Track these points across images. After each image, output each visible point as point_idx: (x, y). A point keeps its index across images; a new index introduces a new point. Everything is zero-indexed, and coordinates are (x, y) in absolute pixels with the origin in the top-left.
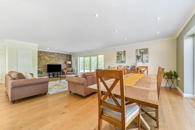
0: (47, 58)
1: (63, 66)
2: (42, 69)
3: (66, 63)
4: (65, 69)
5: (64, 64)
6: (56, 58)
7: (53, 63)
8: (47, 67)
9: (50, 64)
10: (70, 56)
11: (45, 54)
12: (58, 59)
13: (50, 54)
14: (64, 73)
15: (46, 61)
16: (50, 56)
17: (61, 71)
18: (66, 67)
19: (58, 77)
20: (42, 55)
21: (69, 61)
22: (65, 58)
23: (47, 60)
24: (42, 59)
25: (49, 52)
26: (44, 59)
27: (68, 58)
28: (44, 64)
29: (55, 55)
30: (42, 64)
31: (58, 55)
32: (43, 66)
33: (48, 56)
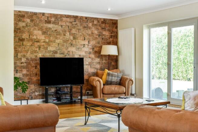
0: (38, 34)
1: (90, 64)
2: (25, 72)
3: (98, 53)
4: (96, 74)
5: (93, 56)
7: (56, 52)
8: (39, 67)
9: (48, 55)
10: (114, 24)
11: (32, 21)
12: (72, 38)
14: (92, 91)
15: (37, 44)
16: (46, 29)
17: (83, 83)
18: (98, 66)
19: (72, 102)
20: (24, 24)
21: (109, 43)
22: (96, 32)
23: (38, 41)
24: (23, 40)
25: (43, 14)
26: (30, 40)
28: (29, 55)
29: (64, 24)
30: (24, 56)
31: (71, 22)
32: (28, 63)
33: (41, 29)
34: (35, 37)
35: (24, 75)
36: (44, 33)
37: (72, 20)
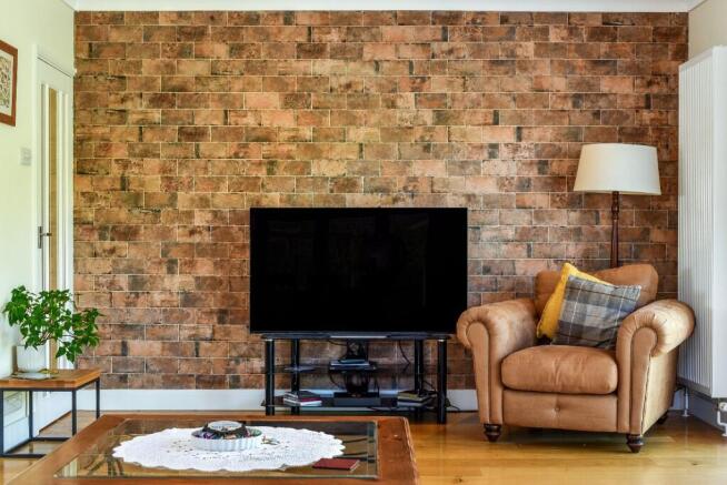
0: (263, 106)
1: (525, 238)
2: (205, 268)
3: (561, 183)
5: (540, 199)
6: (407, 99)
7: (349, 185)
9: (311, 199)
11: (236, 50)
12: (428, 116)
13: (315, 51)
15: (259, 151)
16: (304, 80)
20: (201, 68)
22: (560, 83)
23: (265, 138)
24: (197, 134)
25: (289, 17)
26: (229, 132)
27: (621, 88)
29: (387, 54)
30: (204, 203)
31: (425, 45)
32: (221, 233)
33: (278, 83)
34: (250, 121)
35: (200, 281)
36: (291, 100)
37: (430, 32)
